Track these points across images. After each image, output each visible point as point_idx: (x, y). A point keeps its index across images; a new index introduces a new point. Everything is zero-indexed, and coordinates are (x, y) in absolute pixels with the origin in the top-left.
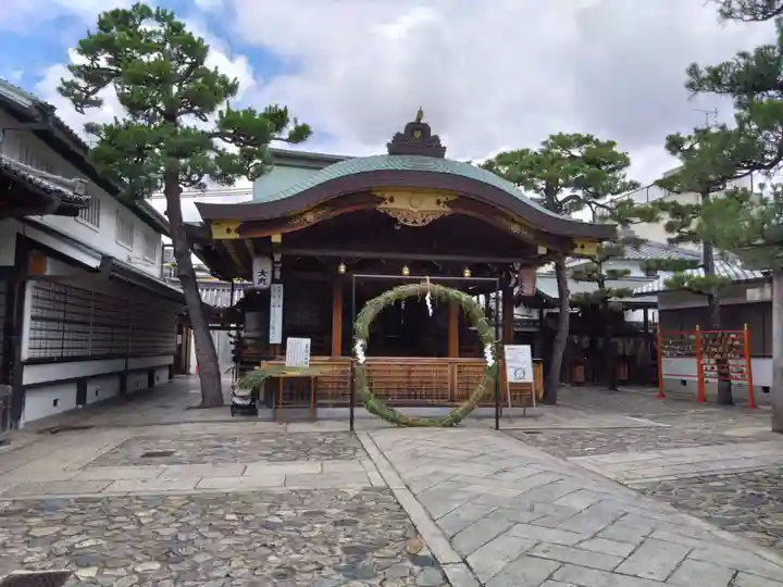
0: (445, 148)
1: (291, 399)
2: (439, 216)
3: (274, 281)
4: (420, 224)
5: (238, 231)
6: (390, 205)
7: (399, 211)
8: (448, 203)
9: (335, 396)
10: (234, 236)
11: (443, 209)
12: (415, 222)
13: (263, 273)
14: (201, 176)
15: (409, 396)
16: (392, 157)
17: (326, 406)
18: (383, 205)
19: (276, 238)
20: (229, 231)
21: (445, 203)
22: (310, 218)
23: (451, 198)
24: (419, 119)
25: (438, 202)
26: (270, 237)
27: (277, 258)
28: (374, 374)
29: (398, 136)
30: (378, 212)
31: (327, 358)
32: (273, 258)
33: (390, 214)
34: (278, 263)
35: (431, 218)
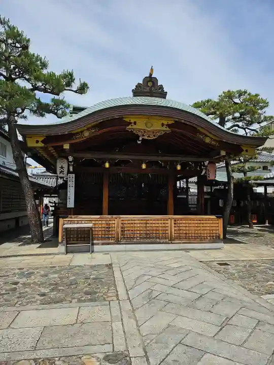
0: (167, 92)
1: (77, 241)
2: (163, 133)
3: (69, 172)
4: (152, 138)
5: (42, 142)
6: (134, 127)
7: (139, 130)
8: (168, 126)
9: (102, 238)
10: (41, 145)
11: (165, 129)
12: (149, 136)
13: (62, 167)
14: (23, 110)
15: (146, 238)
16: (135, 98)
17: (98, 244)
18: (130, 127)
19: (66, 146)
20: (37, 142)
21: (166, 125)
22: (87, 134)
23: (170, 122)
24: (151, 75)
25: (163, 125)
26: (63, 146)
27: (71, 159)
28: (125, 225)
29: (138, 86)
30: (128, 131)
31: (98, 216)
32: (68, 159)
33: (134, 132)
34: (70, 162)
35: (159, 134)
